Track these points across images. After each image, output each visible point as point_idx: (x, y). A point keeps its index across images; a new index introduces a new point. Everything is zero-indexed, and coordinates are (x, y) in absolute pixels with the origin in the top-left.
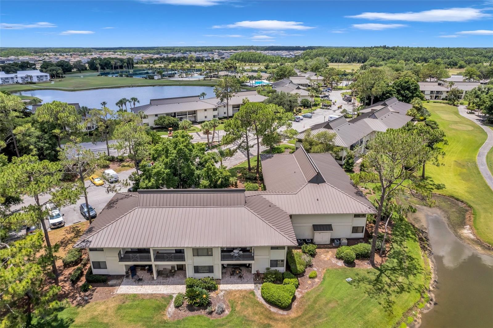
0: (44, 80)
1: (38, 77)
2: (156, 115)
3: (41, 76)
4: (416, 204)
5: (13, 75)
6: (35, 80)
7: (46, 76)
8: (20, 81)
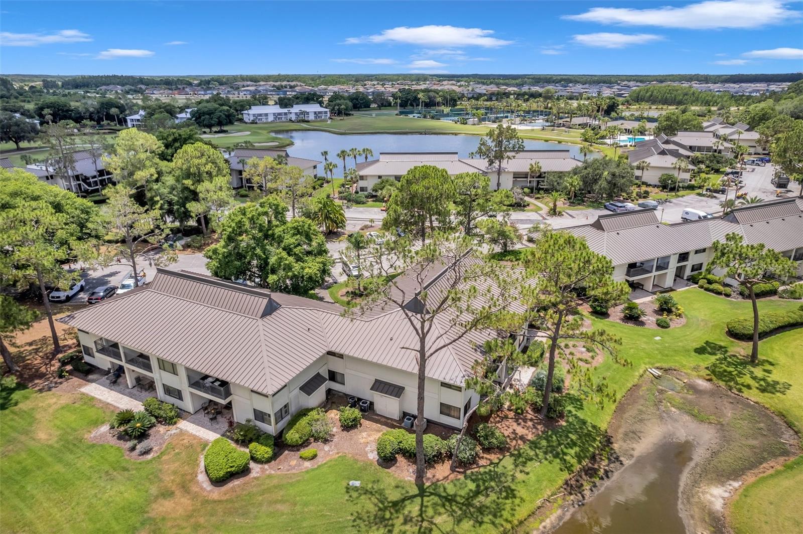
0: (323, 118)
1: (315, 113)
2: (380, 177)
3: (320, 113)
4: (673, 406)
5: (285, 110)
6: (312, 117)
7: (326, 112)
8: (294, 118)
